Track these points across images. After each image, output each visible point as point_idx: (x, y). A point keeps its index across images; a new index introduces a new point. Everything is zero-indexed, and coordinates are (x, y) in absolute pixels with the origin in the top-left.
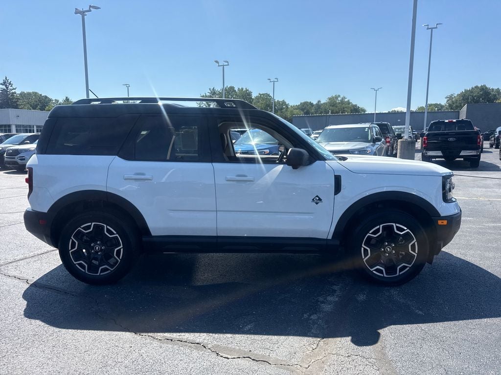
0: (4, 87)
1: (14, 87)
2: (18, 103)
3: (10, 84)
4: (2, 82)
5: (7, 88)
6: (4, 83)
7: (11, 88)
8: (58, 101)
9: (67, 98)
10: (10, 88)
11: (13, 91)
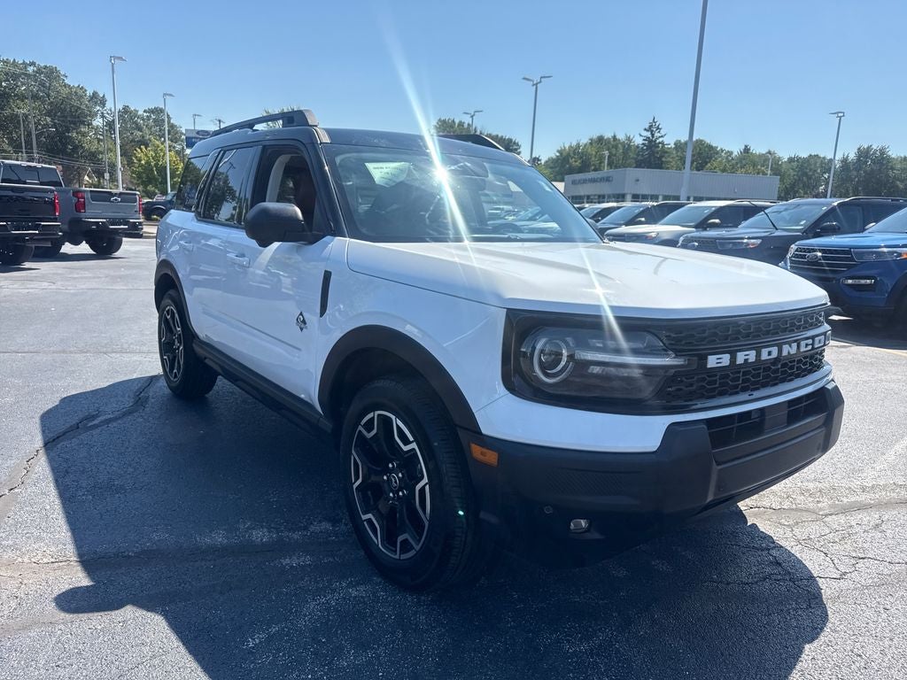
0: (649, 134)
1: (663, 132)
2: (664, 159)
3: (658, 128)
4: (647, 127)
5: (653, 135)
6: (650, 129)
7: (659, 135)
8: (732, 153)
9: (746, 146)
10: (657, 135)
11: (661, 140)
